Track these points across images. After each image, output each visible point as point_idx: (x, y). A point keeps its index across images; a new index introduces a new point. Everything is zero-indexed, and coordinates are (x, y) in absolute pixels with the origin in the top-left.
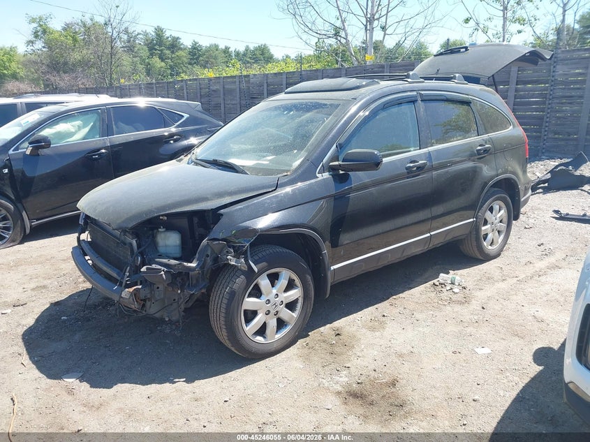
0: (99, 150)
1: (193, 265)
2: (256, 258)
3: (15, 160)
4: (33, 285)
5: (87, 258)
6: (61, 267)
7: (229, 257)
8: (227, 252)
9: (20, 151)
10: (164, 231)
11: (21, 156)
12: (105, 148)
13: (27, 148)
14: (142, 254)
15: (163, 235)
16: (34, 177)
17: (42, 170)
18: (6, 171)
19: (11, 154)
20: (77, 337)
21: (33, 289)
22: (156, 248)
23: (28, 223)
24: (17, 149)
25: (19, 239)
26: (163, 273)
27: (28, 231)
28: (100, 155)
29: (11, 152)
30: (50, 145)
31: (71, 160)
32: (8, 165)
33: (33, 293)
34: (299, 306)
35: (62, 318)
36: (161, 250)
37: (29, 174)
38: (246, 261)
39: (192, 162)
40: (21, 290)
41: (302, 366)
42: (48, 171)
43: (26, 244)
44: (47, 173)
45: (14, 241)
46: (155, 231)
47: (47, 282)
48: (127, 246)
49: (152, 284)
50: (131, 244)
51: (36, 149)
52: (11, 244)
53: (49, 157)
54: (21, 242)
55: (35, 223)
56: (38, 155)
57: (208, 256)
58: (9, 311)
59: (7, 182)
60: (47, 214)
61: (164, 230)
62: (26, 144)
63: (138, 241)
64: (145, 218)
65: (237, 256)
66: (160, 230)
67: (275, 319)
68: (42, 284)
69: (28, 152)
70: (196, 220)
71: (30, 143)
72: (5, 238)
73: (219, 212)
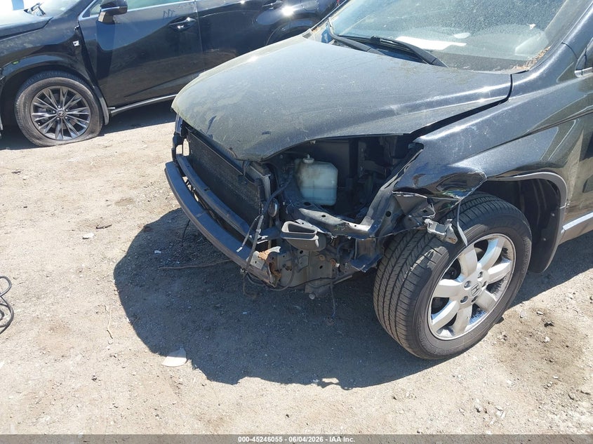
0: (185, 18)
1: (364, 227)
2: (465, 219)
3: (86, 29)
4: (116, 197)
5: (185, 179)
6: (147, 172)
7: (427, 221)
8: (425, 211)
9: (91, 17)
10: (313, 164)
11: (94, 24)
12: (192, 15)
13: (99, 13)
14: (279, 199)
15: (310, 170)
16: (111, 52)
17: (119, 42)
18: (77, 43)
19: (82, 21)
20: (176, 287)
21: (118, 203)
22: (299, 190)
23: (107, 111)
24: (87, 14)
25: (99, 129)
26: (316, 237)
27: (107, 121)
28: (185, 24)
29: (81, 18)
30: (126, 9)
31: (150, 31)
32: (78, 35)
33: (119, 209)
34: (504, 285)
35: (156, 252)
36: (307, 193)
37: (105, 48)
38: (455, 227)
39: (330, 38)
40: (103, 203)
41: (510, 383)
42: (126, 45)
43: (107, 136)
44: (124, 47)
45: (92, 132)
46: (297, 161)
47: (133, 193)
48: (255, 184)
49: (294, 249)
50: (261, 181)
51: (110, 14)
52: (90, 136)
53: (124, 26)
54: (101, 134)
55: (115, 111)
56: (113, 23)
57: (388, 214)
58: (90, 235)
59: (80, 58)
60: (127, 100)
61: (312, 161)
62: (98, 8)
63: (272, 178)
64: (290, 143)
65: (440, 219)
66: (306, 161)
67: (471, 307)
68: (128, 196)
69: (101, 19)
70: (362, 147)
71: (103, 7)
72: (82, 128)
73: (416, 141)
